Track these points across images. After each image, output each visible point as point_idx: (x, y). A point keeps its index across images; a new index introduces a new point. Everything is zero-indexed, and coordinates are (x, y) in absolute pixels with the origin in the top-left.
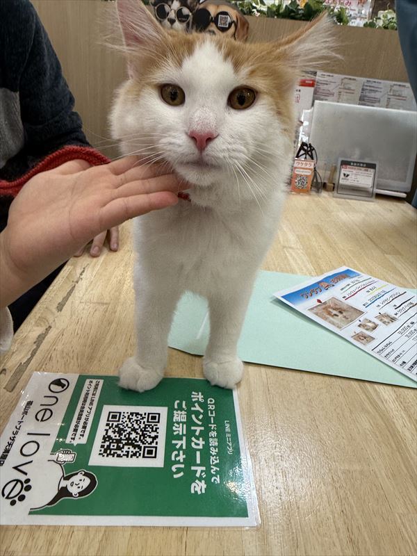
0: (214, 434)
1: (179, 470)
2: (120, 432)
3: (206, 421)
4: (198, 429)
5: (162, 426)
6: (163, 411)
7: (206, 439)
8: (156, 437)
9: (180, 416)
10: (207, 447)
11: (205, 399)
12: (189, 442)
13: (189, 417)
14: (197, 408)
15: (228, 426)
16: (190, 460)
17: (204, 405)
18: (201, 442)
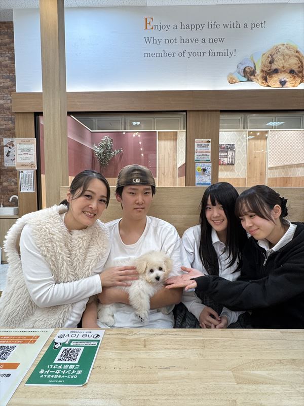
0: (60, 376)
1: (50, 367)
2: (72, 352)
3: (67, 374)
4: (64, 372)
5: (70, 362)
6: (77, 362)
7: (59, 374)
8: (65, 360)
9: (71, 367)
10: (56, 374)
11: (77, 375)
12: (59, 369)
13: (70, 369)
14: (73, 372)
15: (61, 381)
16: (52, 369)
17: (74, 374)
18: (58, 372)
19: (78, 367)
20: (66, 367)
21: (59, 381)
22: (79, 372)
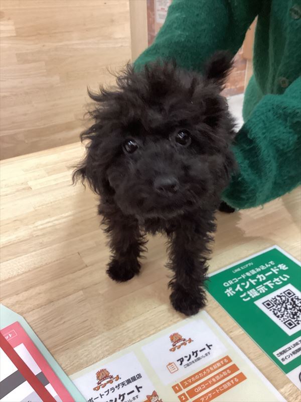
1: (284, 277)
6: (259, 303)
8: (278, 296)
15: (236, 271)
16: (274, 276)
17: (234, 286)
19: (245, 297)
20: (262, 289)
21: (239, 270)
22: (230, 292)
